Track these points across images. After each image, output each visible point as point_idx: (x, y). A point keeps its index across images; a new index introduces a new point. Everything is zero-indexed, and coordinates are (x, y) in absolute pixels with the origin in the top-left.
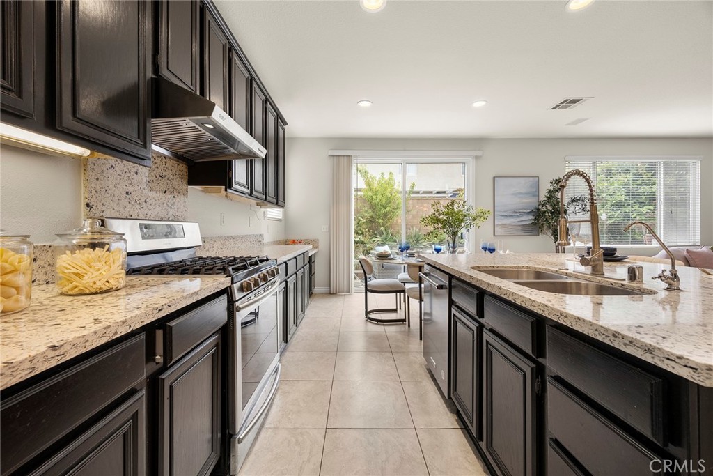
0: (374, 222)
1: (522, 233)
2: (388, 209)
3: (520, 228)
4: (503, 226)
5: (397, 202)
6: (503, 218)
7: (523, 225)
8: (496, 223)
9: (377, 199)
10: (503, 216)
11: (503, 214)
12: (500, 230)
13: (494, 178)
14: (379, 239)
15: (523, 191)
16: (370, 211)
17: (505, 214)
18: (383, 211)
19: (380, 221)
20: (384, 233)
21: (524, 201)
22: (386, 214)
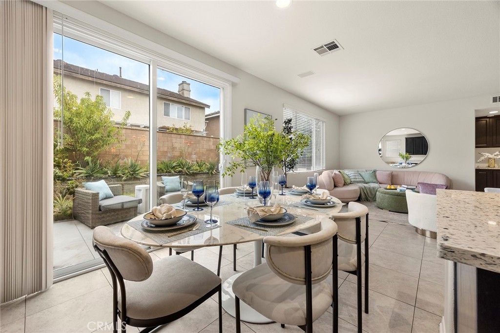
0: (74, 150)
2: (97, 136)
5: (109, 129)
9: (79, 122)
13: (245, 110)
14: (83, 171)
16: (68, 136)
18: (88, 137)
19: (85, 149)
20: (90, 164)
22: (92, 143)
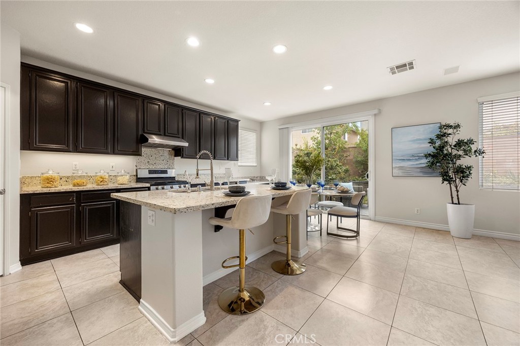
1: (421, 175)
3: (419, 170)
4: (401, 168)
6: (400, 161)
7: (422, 168)
8: (393, 166)
10: (400, 160)
11: (400, 158)
12: (397, 172)
13: (392, 129)
15: (422, 137)
17: (402, 158)
21: (423, 146)
